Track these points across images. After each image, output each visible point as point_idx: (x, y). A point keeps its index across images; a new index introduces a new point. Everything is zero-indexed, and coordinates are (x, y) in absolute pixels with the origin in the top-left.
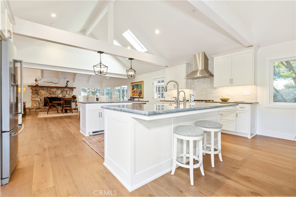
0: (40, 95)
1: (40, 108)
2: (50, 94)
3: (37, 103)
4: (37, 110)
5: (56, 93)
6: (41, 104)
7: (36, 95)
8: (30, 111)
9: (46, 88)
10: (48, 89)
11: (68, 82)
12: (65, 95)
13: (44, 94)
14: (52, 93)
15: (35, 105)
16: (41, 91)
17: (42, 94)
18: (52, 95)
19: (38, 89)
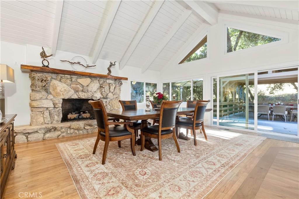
0: (52, 92)
1: (55, 129)
2: (76, 91)
3: (47, 114)
4: (48, 135)
5: (90, 89)
6: (56, 117)
7: (44, 93)
8: (27, 138)
9: (69, 76)
10: (71, 78)
11: (111, 65)
12: (107, 95)
13: (63, 90)
14: (81, 89)
15: (41, 120)
16: (55, 82)
17: (59, 91)
18: (80, 93)
19: (49, 76)
